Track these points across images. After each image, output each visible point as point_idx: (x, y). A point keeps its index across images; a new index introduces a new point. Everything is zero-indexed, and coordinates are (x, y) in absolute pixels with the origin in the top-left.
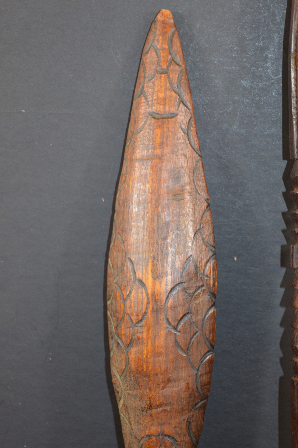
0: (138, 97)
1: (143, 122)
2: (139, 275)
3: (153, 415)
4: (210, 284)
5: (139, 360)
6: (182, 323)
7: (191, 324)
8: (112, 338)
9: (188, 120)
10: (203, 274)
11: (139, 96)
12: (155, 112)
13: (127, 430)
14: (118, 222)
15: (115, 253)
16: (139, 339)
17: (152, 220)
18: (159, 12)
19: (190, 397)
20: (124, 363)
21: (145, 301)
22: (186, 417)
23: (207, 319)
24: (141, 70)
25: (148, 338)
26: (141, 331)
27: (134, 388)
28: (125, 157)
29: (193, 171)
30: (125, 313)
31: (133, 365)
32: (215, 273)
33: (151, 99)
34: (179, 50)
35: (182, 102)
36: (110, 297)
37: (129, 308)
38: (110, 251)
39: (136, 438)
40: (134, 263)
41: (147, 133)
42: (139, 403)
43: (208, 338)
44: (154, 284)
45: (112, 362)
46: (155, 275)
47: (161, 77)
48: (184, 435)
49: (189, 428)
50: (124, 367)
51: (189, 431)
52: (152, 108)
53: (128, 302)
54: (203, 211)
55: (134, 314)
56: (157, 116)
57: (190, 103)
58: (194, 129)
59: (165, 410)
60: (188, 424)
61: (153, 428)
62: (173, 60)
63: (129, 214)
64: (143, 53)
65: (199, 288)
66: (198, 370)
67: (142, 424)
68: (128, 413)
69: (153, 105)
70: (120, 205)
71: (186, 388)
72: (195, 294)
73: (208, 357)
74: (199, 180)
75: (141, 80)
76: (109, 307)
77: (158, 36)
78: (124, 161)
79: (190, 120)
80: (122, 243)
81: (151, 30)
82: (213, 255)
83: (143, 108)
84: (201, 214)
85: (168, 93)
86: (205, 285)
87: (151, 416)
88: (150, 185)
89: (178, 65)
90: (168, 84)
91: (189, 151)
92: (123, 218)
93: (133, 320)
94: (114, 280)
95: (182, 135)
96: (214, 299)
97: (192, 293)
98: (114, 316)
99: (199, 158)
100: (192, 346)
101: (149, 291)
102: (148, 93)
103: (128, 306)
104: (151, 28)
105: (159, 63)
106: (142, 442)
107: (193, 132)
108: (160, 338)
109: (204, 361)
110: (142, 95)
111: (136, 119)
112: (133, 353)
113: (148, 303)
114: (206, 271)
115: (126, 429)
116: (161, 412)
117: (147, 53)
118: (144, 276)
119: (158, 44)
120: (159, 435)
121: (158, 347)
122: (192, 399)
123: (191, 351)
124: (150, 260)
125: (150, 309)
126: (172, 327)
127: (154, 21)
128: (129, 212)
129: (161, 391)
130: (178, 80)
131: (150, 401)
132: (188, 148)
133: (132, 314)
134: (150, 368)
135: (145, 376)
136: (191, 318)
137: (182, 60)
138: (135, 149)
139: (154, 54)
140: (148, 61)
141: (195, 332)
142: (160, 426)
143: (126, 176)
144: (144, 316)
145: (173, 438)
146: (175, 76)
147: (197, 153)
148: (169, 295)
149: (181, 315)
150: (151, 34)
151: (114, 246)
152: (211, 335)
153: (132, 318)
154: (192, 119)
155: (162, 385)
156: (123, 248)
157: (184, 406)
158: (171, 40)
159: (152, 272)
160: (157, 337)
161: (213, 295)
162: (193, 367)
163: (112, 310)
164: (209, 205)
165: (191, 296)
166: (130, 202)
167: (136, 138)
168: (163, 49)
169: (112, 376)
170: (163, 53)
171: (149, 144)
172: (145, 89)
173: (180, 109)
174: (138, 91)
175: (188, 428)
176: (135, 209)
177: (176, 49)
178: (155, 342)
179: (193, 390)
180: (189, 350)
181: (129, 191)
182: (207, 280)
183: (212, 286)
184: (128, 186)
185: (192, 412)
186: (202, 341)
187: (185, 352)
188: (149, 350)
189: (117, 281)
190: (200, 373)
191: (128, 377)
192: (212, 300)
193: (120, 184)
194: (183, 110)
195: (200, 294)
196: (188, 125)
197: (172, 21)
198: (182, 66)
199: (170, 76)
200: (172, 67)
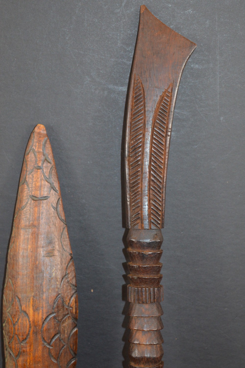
0: (22, 184)
1: (25, 202)
2: (24, 308)
4: (73, 312)
5: (24, 366)
6: (54, 340)
7: (60, 340)
8: (6, 349)
9: (57, 201)
10: (68, 306)
11: (23, 184)
12: (34, 196)
14: (9, 270)
15: (7, 291)
16: (24, 352)
17: (32, 270)
18: (36, 126)
21: (28, 326)
23: (71, 336)
24: (24, 166)
25: (31, 351)
26: (26, 347)
28: (14, 225)
29: (61, 235)
30: (15, 333)
32: (77, 304)
33: (31, 186)
34: (51, 152)
35: (52, 188)
36: (5, 321)
37: (17, 330)
38: (4, 290)
40: (20, 299)
41: (29, 210)
43: (72, 349)
44: (34, 315)
45: (7, 366)
46: (35, 308)
47: (37, 172)
52: (32, 193)
53: (17, 326)
54: (68, 262)
55: (21, 335)
56: (35, 199)
57: (58, 188)
58: (62, 206)
62: (46, 160)
63: (17, 265)
64: (26, 153)
65: (65, 315)
69: (32, 190)
70: (10, 258)
72: (63, 320)
73: (73, 362)
74: (65, 241)
75: (24, 173)
76: (4, 328)
77: (35, 143)
78: (13, 228)
79: (58, 200)
80: (12, 285)
81: (30, 138)
82: (75, 292)
83: (26, 192)
84: (67, 265)
85: (42, 182)
86: (70, 313)
88: (31, 247)
89: (50, 163)
90: (43, 176)
91: (58, 221)
92: (13, 268)
93: (20, 338)
94: (7, 310)
95: (53, 211)
96: (76, 322)
97: (60, 320)
98: (7, 335)
99: (65, 226)
100: (61, 355)
101: (31, 319)
102: (29, 182)
103: (16, 329)
104: (31, 137)
105: (36, 161)
107: (60, 208)
108: (38, 351)
109: (70, 364)
110: (25, 183)
111: (21, 200)
112: (20, 361)
113: (30, 327)
114: (70, 303)
117: (28, 154)
118: (27, 309)
119: (35, 149)
121: (37, 357)
123: (60, 359)
124: (32, 298)
125: (31, 332)
126: (47, 344)
127: (32, 132)
128: (17, 264)
130: (49, 173)
132: (57, 219)
133: (19, 335)
136: (60, 336)
137: (52, 159)
138: (20, 221)
139: (33, 155)
140: (29, 159)
141: (63, 346)
143: (14, 239)
144: (27, 336)
146: (47, 171)
147: (63, 223)
148: (45, 322)
149: (53, 335)
150: (30, 140)
151: (7, 286)
152: (74, 347)
153: (19, 337)
154: (59, 200)
156: (13, 289)
158: (45, 146)
159: (33, 306)
160: (37, 350)
161: (75, 319)
163: (6, 331)
164: (72, 258)
165: (60, 321)
166: (17, 257)
167: (21, 213)
168: (39, 152)
170: (39, 155)
171: (30, 218)
172: (27, 179)
173: (51, 193)
174: (22, 180)
176: (21, 262)
177: (48, 152)
178: (35, 354)
180: (59, 358)
181: (17, 250)
182: (71, 310)
183: (74, 313)
184: (16, 246)
186: (68, 351)
187: (56, 360)
188: (31, 360)
189: (9, 311)
192: (75, 323)
193: (10, 244)
194: (54, 194)
195: (66, 319)
196: (57, 204)
197: (45, 132)
198: (53, 163)
199: (44, 171)
200: (45, 165)
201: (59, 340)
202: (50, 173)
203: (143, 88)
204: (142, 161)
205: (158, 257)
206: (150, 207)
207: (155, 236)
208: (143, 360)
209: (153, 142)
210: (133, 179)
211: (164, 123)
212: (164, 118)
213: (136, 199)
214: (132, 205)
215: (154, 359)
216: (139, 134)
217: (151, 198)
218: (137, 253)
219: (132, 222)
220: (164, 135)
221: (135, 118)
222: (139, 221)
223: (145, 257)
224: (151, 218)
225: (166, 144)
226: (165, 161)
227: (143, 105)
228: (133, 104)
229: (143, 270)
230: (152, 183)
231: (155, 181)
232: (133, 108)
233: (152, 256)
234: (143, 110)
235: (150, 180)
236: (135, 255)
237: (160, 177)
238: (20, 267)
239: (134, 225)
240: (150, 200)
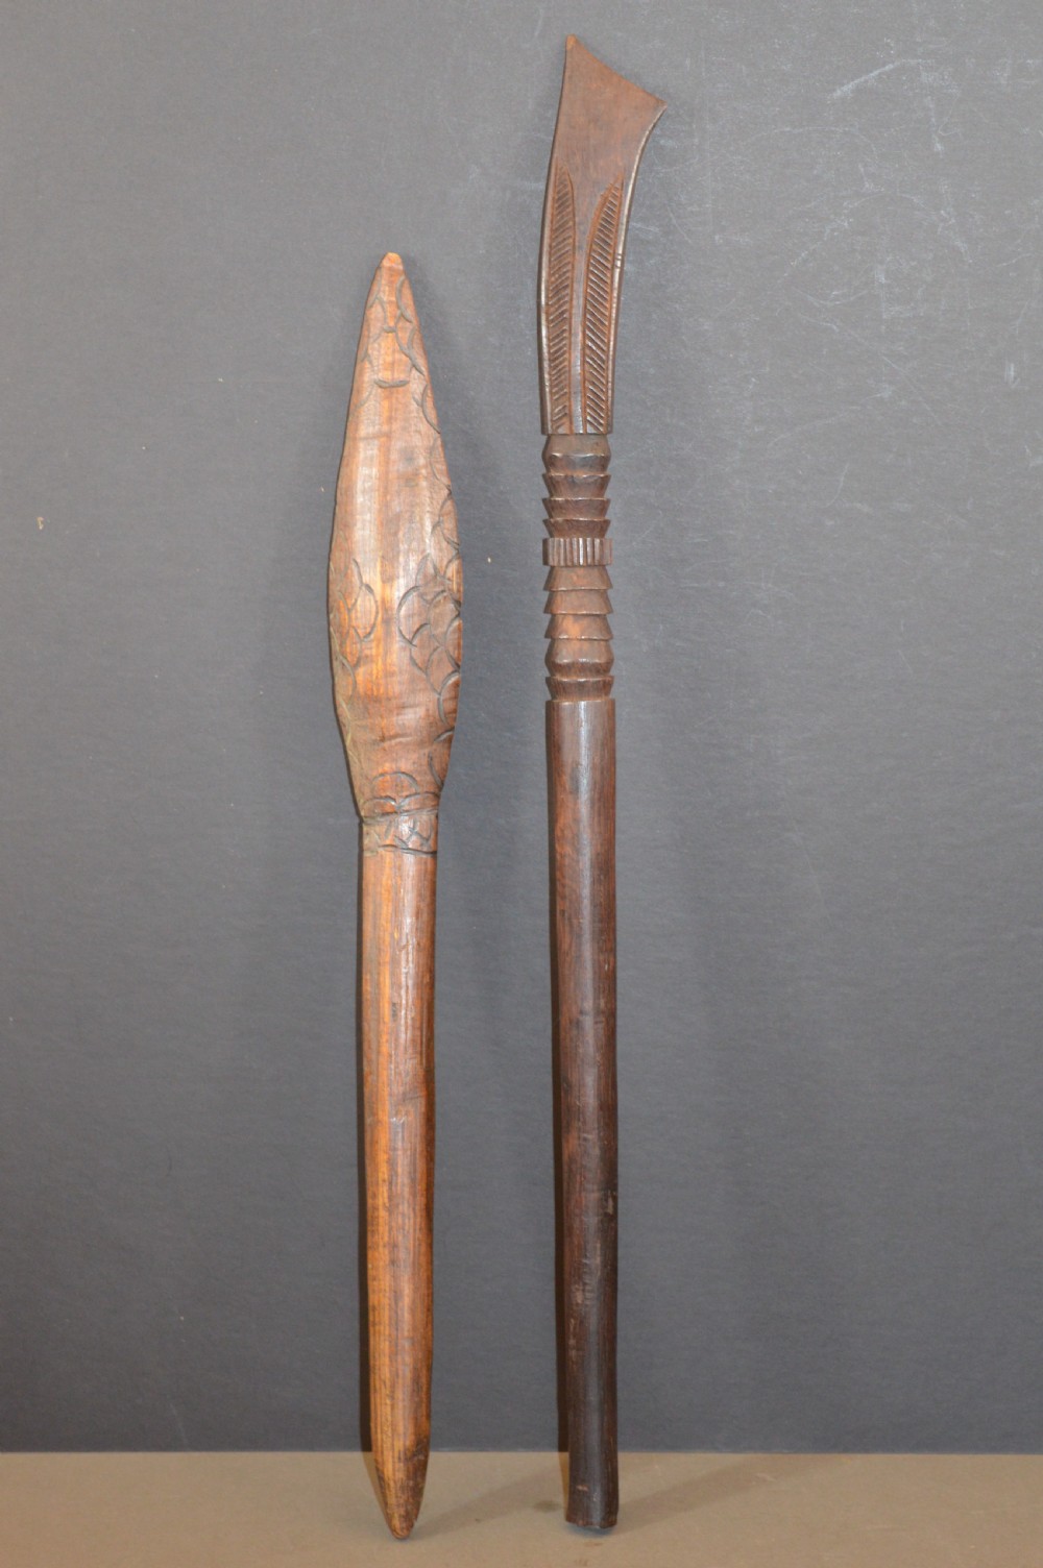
1: (368, 391)
2: (366, 579)
3: (386, 749)
4: (453, 589)
5: (367, 684)
6: (419, 636)
7: (430, 637)
8: (337, 658)
9: (422, 389)
10: (444, 576)
11: (362, 361)
12: (382, 380)
13: (358, 769)
14: (341, 516)
15: (337, 554)
16: (367, 658)
17: (381, 511)
18: (385, 256)
19: (431, 727)
20: (350, 688)
21: (374, 609)
22: (426, 751)
23: (451, 632)
24: (365, 327)
25: (378, 656)
26: (370, 648)
27: (364, 717)
28: (348, 434)
29: (431, 450)
30: (350, 626)
31: (361, 688)
32: (460, 575)
33: (376, 364)
34: (411, 302)
35: (414, 366)
36: (334, 608)
37: (355, 619)
38: (332, 551)
39: (367, 778)
40: (360, 565)
41: (372, 406)
42: (369, 735)
43: (452, 655)
44: (383, 590)
45: (337, 688)
46: (385, 578)
47: (388, 336)
48: (425, 774)
50: (350, 693)
51: (432, 768)
52: (378, 375)
53: (354, 613)
54: (444, 500)
55: (361, 627)
56: (384, 385)
57: (425, 367)
58: (431, 399)
59: (401, 743)
60: (429, 760)
61: (388, 765)
62: (403, 316)
63: (353, 505)
64: (367, 306)
65: (438, 594)
66: (440, 694)
67: (374, 760)
68: (358, 749)
69: (379, 371)
70: (342, 495)
71: (426, 716)
72: (435, 602)
73: (453, 679)
74: (437, 462)
75: (364, 341)
76: (332, 622)
77: (384, 285)
78: (347, 439)
79: (425, 389)
80: (346, 541)
81: (375, 278)
82: (456, 554)
83: (368, 374)
84: (441, 504)
85: (397, 356)
86: (447, 591)
87: (384, 750)
88: (377, 470)
89: (410, 322)
90: (397, 345)
91: (424, 427)
92: (347, 511)
93: (360, 633)
94: (337, 587)
95: (416, 408)
97: (431, 600)
98: (339, 632)
99: (437, 435)
100: (432, 664)
101: (378, 598)
102: (373, 357)
104: (376, 276)
105: (385, 318)
106: (374, 783)
107: (429, 404)
108: (392, 655)
109: (448, 684)
110: (366, 359)
111: (360, 388)
112: (360, 676)
113: (377, 613)
114: (448, 573)
115: (356, 768)
116: (396, 745)
117: (371, 306)
118: (371, 580)
119: (384, 296)
120: (394, 773)
121: (390, 665)
122: (434, 730)
123: (431, 670)
124: (379, 560)
125: (379, 621)
126: (407, 642)
127: (379, 267)
128: (353, 502)
129: (395, 720)
130: (409, 340)
131: (382, 732)
132: (422, 422)
133: (358, 627)
134: (381, 692)
135: (376, 702)
136: (429, 630)
137: (414, 315)
138: (359, 426)
139: (379, 309)
140: (373, 316)
141: (435, 648)
142: (395, 763)
143: (349, 458)
144: (372, 629)
145: (411, 777)
146: (404, 336)
147: (435, 429)
148: (403, 602)
149: (418, 627)
150: (375, 282)
151: (336, 545)
152: (456, 652)
153: (359, 631)
154: (427, 388)
155: (396, 712)
156: (348, 548)
157: (425, 738)
158: (400, 291)
159: (382, 575)
160: (389, 653)
161: (458, 603)
162: (435, 690)
163: (336, 625)
164: (450, 493)
165: (430, 603)
166: (355, 490)
167: (360, 412)
168: (390, 302)
169: (338, 704)
170: (390, 307)
171: (375, 420)
172: (370, 352)
173: (412, 375)
174: (361, 354)
175: (430, 765)
176: (360, 499)
177: (406, 301)
178: (386, 660)
179: (435, 719)
180: (429, 669)
181: (353, 478)
182: (449, 584)
183: (455, 591)
184: (351, 471)
185: (434, 746)
186: (445, 659)
187: (424, 672)
188: (380, 670)
189: (341, 586)
190: (442, 698)
191: (355, 705)
192: (457, 609)
193: (342, 468)
194: (417, 378)
195: (441, 601)
196: (423, 395)
197: (401, 267)
198: (414, 321)
199: (400, 335)
200: (400, 324)
201: (429, 635)
202: (411, 341)
203: (571, 183)
204: (570, 311)
205: (603, 484)
206: (585, 395)
207: (595, 446)
208: (576, 667)
209: (590, 278)
210: (554, 345)
211: (610, 245)
212: (609, 236)
213: (561, 380)
214: (554, 391)
215: (594, 665)
216: (565, 265)
217: (586, 378)
218: (563, 477)
219: (555, 423)
220: (609, 266)
221: (558, 235)
222: (565, 420)
223: (576, 484)
224: (587, 415)
225: (612, 282)
226: (611, 313)
227: (572, 212)
228: (556, 210)
229: (573, 507)
230: (588, 352)
231: (594, 348)
232: (556, 217)
233: (592, 481)
234: (571, 222)
235: (585, 346)
236: (563, 482)
237: (602, 341)
238: (358, 506)
239: (558, 427)
240: (584, 383)
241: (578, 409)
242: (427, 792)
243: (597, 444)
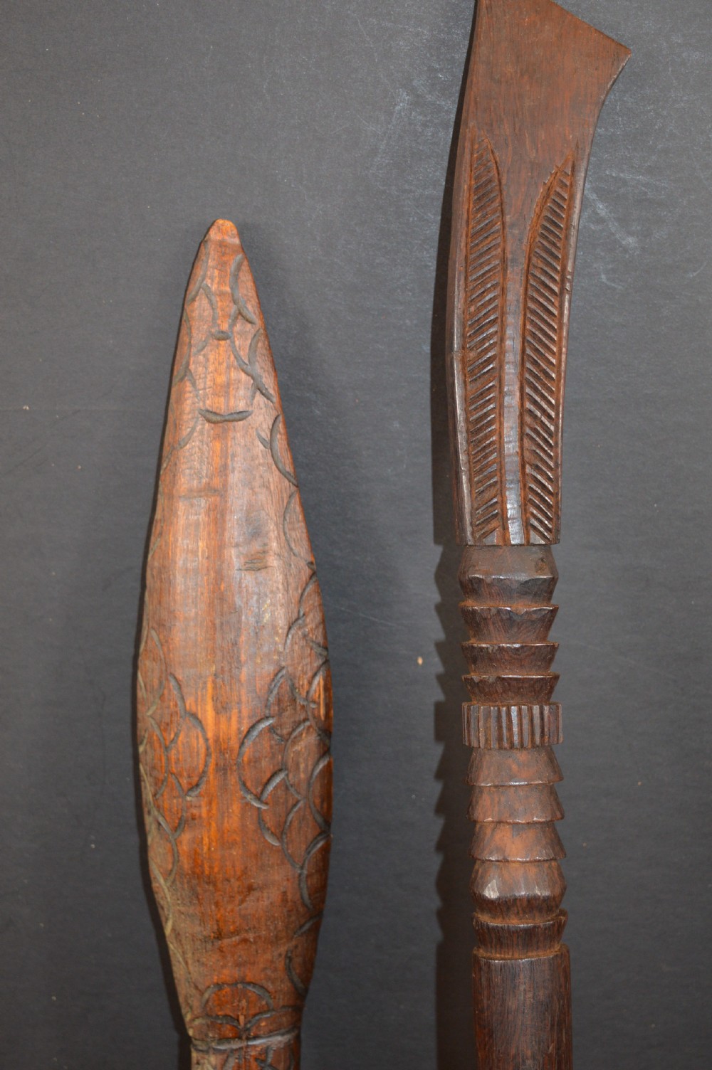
0: (179, 381)
1: (189, 427)
2: (191, 704)
3: (224, 949)
4: (320, 716)
5: (195, 855)
6: (270, 788)
7: (287, 788)
8: (149, 813)
9: (271, 423)
10: (306, 699)
11: (182, 379)
12: (211, 410)
13: (182, 972)
14: (151, 607)
15: (148, 663)
16: (193, 819)
17: (211, 605)
18: (213, 224)
19: (289, 916)
20: (170, 859)
21: (203, 751)
22: (283, 949)
23: (316, 777)
24: (183, 331)
25: (211, 817)
26: (197, 805)
27: (190, 902)
28: (161, 489)
29: (284, 512)
30: (168, 771)
31: (186, 864)
32: (329, 694)
33: (202, 386)
34: (252, 293)
35: (258, 388)
36: (143, 741)
37: (176, 763)
38: (140, 658)
39: (196, 987)
40: (181, 683)
41: (197, 449)
42: (198, 929)
43: (319, 810)
44: (217, 723)
45: (151, 854)
46: (219, 705)
47: (218, 346)
48: (281, 981)
49: (290, 969)
50: (170, 866)
51: (291, 972)
52: (204, 402)
53: (174, 752)
54: (304, 585)
55: (185, 774)
56: (214, 418)
57: (274, 389)
58: (284, 437)
59: (245, 941)
60: (288, 961)
61: (226, 971)
62: (240, 313)
63: (169, 594)
64: (187, 299)
65: (299, 724)
66: (302, 868)
67: (206, 965)
68: (182, 945)
69: (206, 395)
70: (154, 577)
71: (282, 901)
72: (293, 736)
73: (320, 844)
74: (294, 529)
75: (183, 350)
76: (142, 757)
77: (211, 269)
78: (159, 496)
79: (275, 421)
80: (159, 646)
81: (199, 257)
82: (324, 663)
83: (189, 402)
84: (300, 591)
85: (232, 374)
86: (311, 718)
87: (222, 951)
88: (205, 544)
89: (250, 322)
90: (232, 358)
91: (274, 478)
92: (160, 602)
93: (182, 784)
94: (147, 711)
95: (261, 451)
96: (327, 741)
97: (287, 734)
98: (151, 775)
99: (293, 489)
100: (290, 826)
101: (210, 735)
102: (196, 375)
103: (173, 760)
104: (199, 254)
105: (214, 319)
106: (206, 995)
107: (280, 442)
108: (231, 817)
109: (314, 851)
110: (186, 378)
111: (177, 422)
112: (185, 842)
113: (208, 755)
114: (312, 692)
115: (179, 971)
116: (238, 944)
117: (193, 300)
118: (199, 708)
119: (212, 284)
120: (236, 983)
121: (228, 831)
122: (293, 918)
123: (289, 835)
124: (210, 680)
125: (211, 766)
126: (252, 797)
127: (203, 242)
128: (169, 591)
129: (237, 909)
130: (250, 349)
131: (218, 925)
132: (271, 472)
133: (181, 775)
134: (216, 870)
135: (208, 883)
136: (286, 778)
137: (257, 312)
138: (176, 477)
139: (205, 302)
140: (196, 314)
141: (294, 802)
142: (237, 968)
143: (162, 525)
144: (201, 778)
145: (262, 987)
146: (244, 344)
147: (290, 481)
148: (246, 740)
149: (268, 775)
150: (198, 264)
151: (146, 650)
152: (325, 804)
153: (181, 781)
154: (278, 420)
155: (239, 898)
156: (162, 657)
157: (280, 931)
158: (236, 277)
159: (213, 700)
160: (226, 814)
161: (326, 732)
162: (294, 863)
163: (146, 764)
164: (314, 574)
165: (285, 739)
166: (171, 573)
167: (178, 458)
168: (222, 294)
169: (152, 879)
170: (221, 301)
171: (201, 468)
172: (192, 367)
173: (255, 401)
174: (179, 369)
175: (288, 969)
176: (180, 583)
177: (245, 292)
178: (222, 823)
179: (295, 902)
180: (286, 834)
181: (168, 554)
182: (313, 709)
183: (323, 718)
184: (167, 543)
185: (294, 940)
186: (308, 817)
187: (278, 839)
188: (213, 838)
189: (154, 713)
190: (305, 872)
191: (178, 883)
192: (324, 745)
193: (153, 538)
194: (262, 405)
195: (302, 734)
196: (272, 431)
197: (237, 241)
198: (258, 322)
199: (237, 343)
200: (238, 327)
201: (285, 786)
202: (253, 349)
203: (496, 162)
204: (500, 359)
205: (548, 620)
206: (525, 486)
207: (540, 563)
208: (518, 903)
209: (529, 308)
210: (476, 409)
211: (556, 258)
212: (554, 244)
213: (487, 463)
214: (476, 479)
216: (489, 288)
217: (525, 459)
218: (494, 611)
219: (475, 529)
220: (556, 289)
221: (477, 245)
222: (494, 524)
223: (514, 621)
224: (528, 515)
225: (561, 314)
226: (560, 361)
227: (499, 208)
228: (471, 206)
229: (511, 657)
230: (528, 419)
231: (539, 414)
232: (471, 216)
233: (535, 616)
234: (499, 223)
235: (523, 412)
236: (489, 617)
237: (549, 403)
238: (178, 598)
239: (485, 535)
240: (523, 467)
241: (512, 508)
242: (283, 1006)
243: (542, 560)
